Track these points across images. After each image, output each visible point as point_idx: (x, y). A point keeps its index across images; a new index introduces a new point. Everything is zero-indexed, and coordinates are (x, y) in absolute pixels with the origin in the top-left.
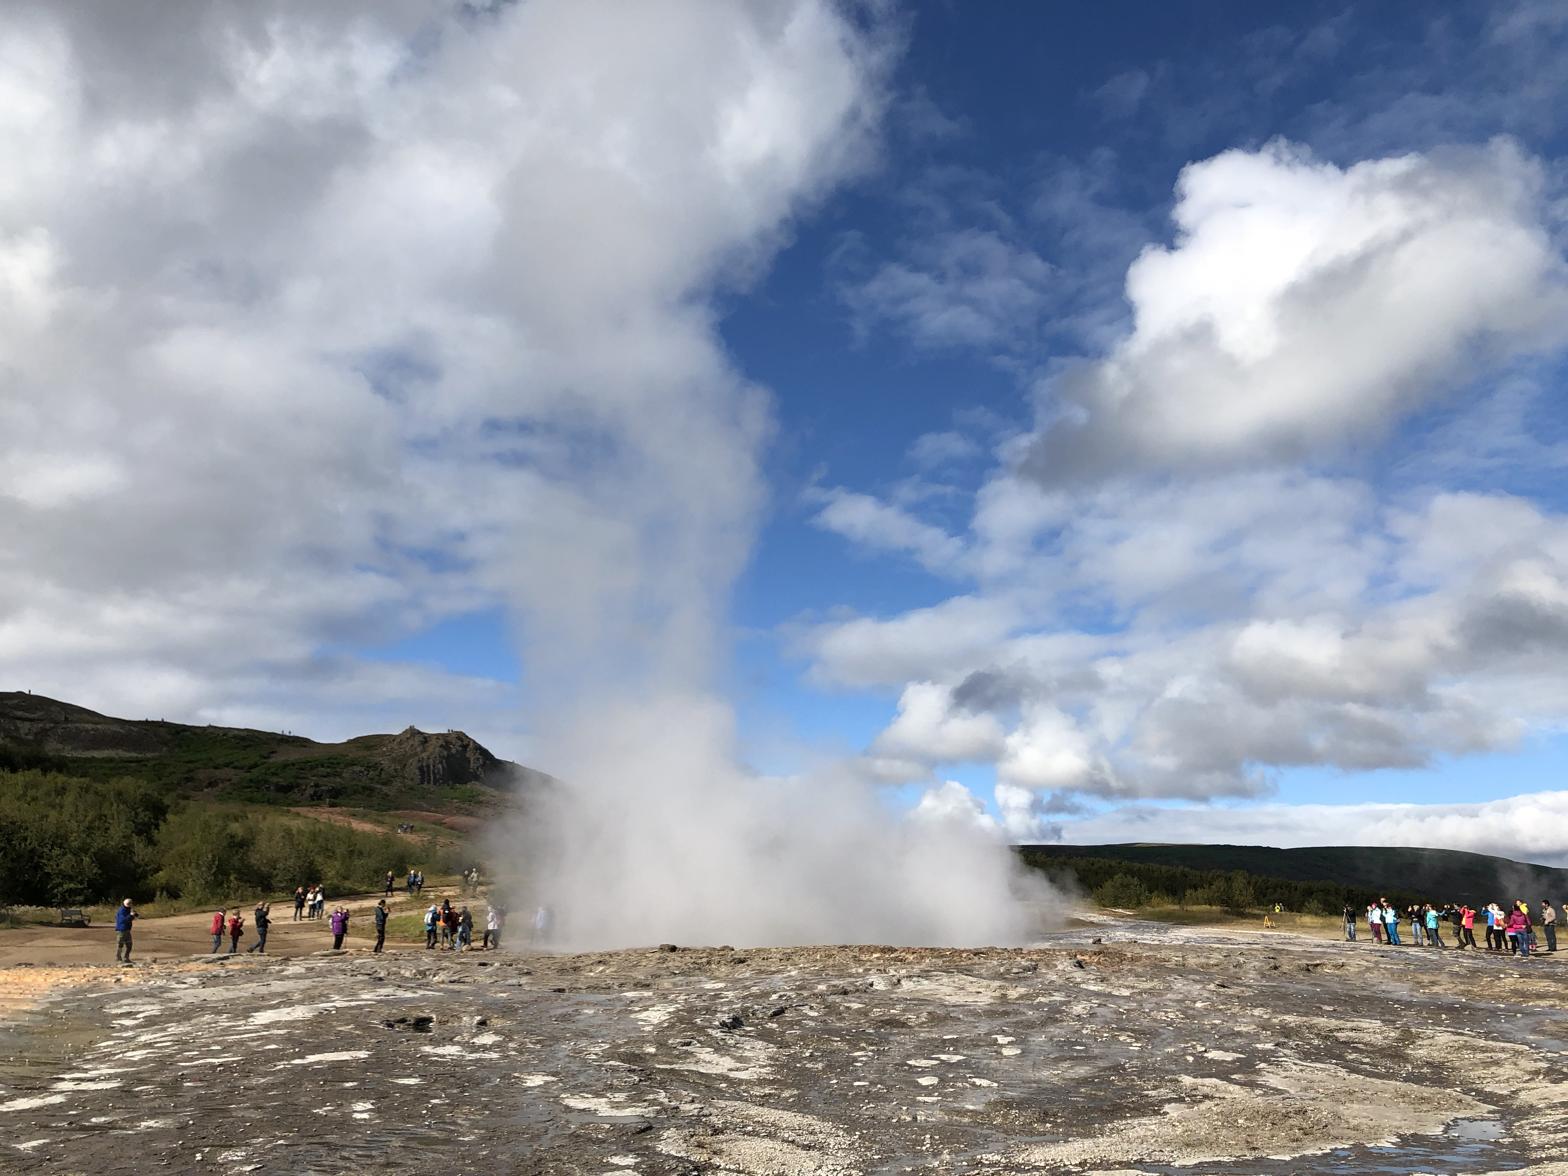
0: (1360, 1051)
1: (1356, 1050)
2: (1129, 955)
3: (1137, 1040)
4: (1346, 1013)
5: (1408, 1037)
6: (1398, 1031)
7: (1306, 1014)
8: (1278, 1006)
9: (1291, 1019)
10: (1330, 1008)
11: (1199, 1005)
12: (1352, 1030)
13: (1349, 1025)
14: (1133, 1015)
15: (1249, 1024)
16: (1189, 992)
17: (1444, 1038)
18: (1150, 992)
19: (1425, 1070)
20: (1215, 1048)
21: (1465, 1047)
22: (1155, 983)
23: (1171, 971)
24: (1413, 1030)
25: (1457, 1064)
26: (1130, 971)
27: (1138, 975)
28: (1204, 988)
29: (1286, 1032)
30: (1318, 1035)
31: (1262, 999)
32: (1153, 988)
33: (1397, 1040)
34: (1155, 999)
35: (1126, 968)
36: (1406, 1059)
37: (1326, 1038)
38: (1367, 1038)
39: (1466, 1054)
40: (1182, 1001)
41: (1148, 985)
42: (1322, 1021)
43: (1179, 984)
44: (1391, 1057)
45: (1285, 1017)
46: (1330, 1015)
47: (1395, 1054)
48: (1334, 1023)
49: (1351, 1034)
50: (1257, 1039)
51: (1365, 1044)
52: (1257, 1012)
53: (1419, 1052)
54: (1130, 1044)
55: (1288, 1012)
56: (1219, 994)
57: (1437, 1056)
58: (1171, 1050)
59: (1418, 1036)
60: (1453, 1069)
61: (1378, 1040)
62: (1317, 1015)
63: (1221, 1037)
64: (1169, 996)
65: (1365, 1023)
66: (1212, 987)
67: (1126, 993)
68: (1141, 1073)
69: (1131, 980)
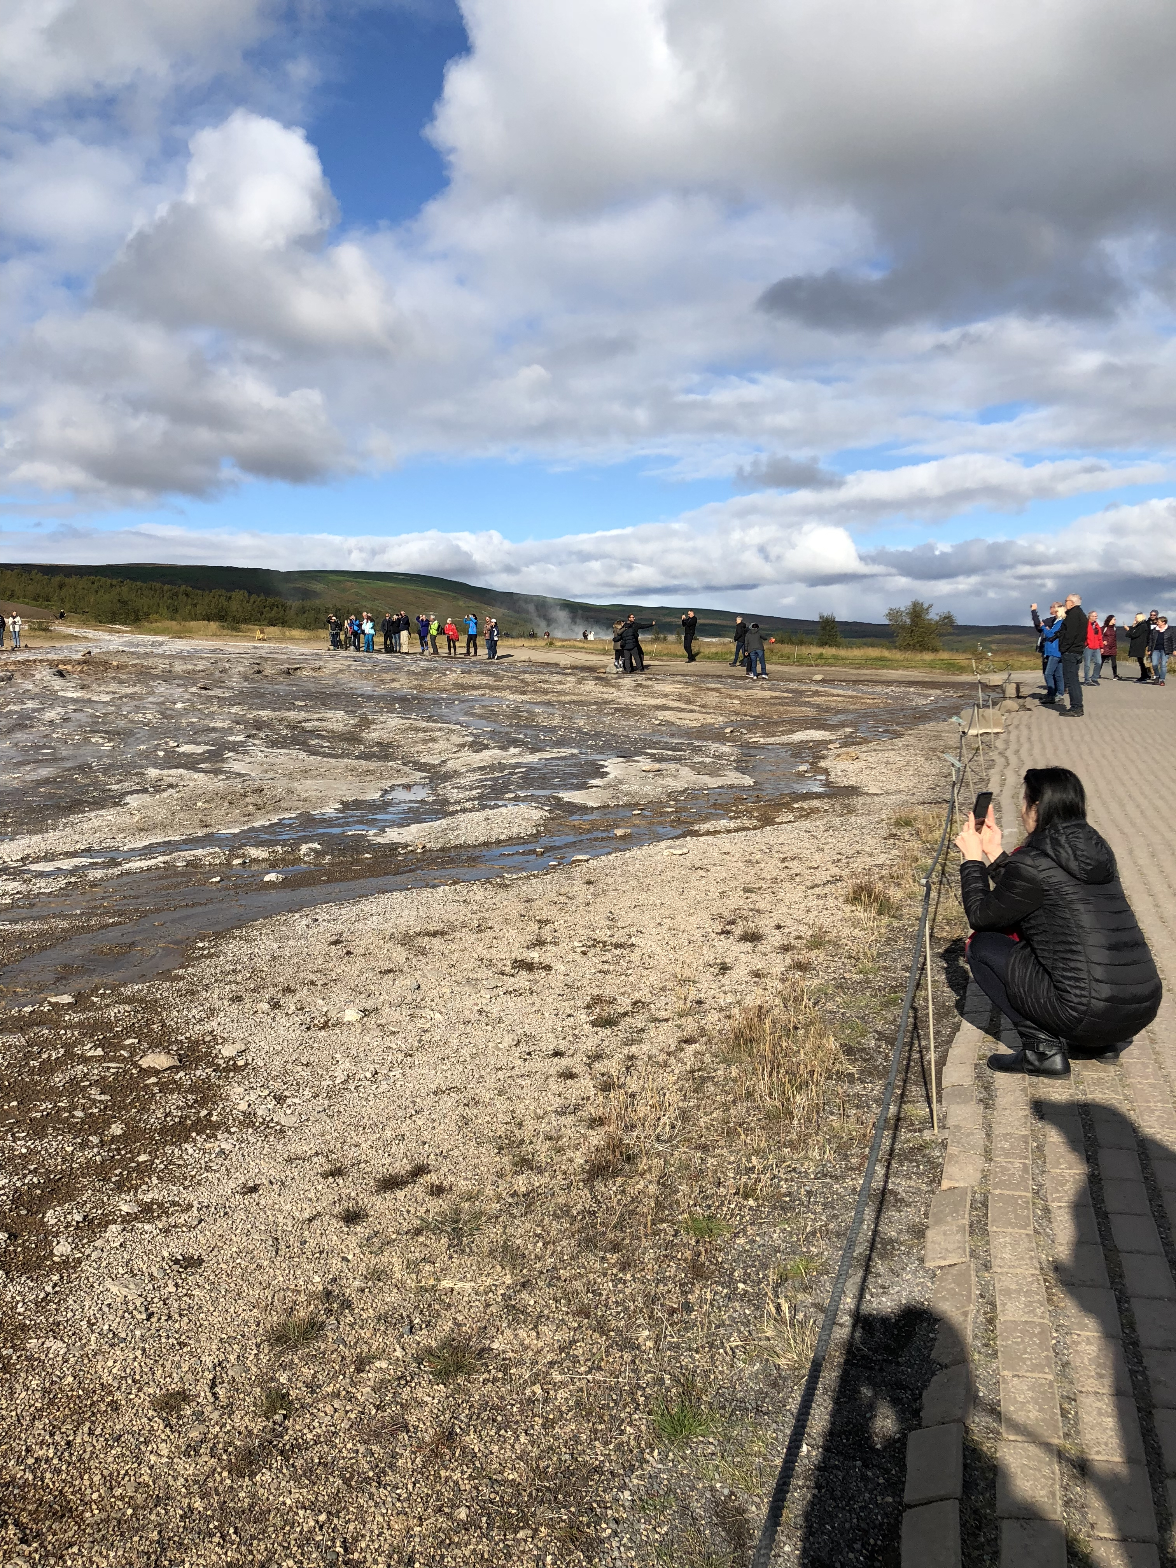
0: (323, 737)
1: (319, 736)
2: (115, 663)
3: (110, 741)
4: (315, 707)
5: (365, 723)
6: (357, 719)
7: (279, 710)
8: (254, 704)
9: (264, 714)
10: (302, 704)
11: (179, 706)
12: (318, 720)
13: (316, 716)
14: (111, 718)
15: (224, 720)
16: (171, 695)
17: (394, 722)
18: (131, 697)
19: (375, 749)
20: (186, 743)
21: (410, 728)
22: (138, 689)
23: (156, 677)
24: (370, 717)
25: (402, 743)
26: (114, 678)
27: (121, 682)
28: (186, 691)
29: (259, 725)
30: (287, 726)
31: (240, 698)
32: (136, 693)
33: (356, 726)
34: (135, 703)
35: (110, 675)
36: (360, 741)
37: (294, 728)
38: (330, 726)
39: (411, 734)
40: (163, 703)
41: (130, 690)
42: (292, 714)
43: (162, 688)
44: (348, 740)
45: (261, 713)
46: (300, 709)
47: (352, 738)
48: (303, 715)
49: (317, 724)
50: (230, 731)
51: (328, 731)
52: (234, 710)
53: (372, 735)
54: (102, 745)
55: (263, 708)
56: (200, 696)
57: (386, 737)
58: (142, 747)
59: (373, 722)
60: (398, 747)
61: (339, 727)
62: (289, 709)
63: (195, 733)
64: (151, 699)
65: (330, 714)
66: (194, 689)
67: (106, 698)
68: (106, 771)
69: (113, 687)
